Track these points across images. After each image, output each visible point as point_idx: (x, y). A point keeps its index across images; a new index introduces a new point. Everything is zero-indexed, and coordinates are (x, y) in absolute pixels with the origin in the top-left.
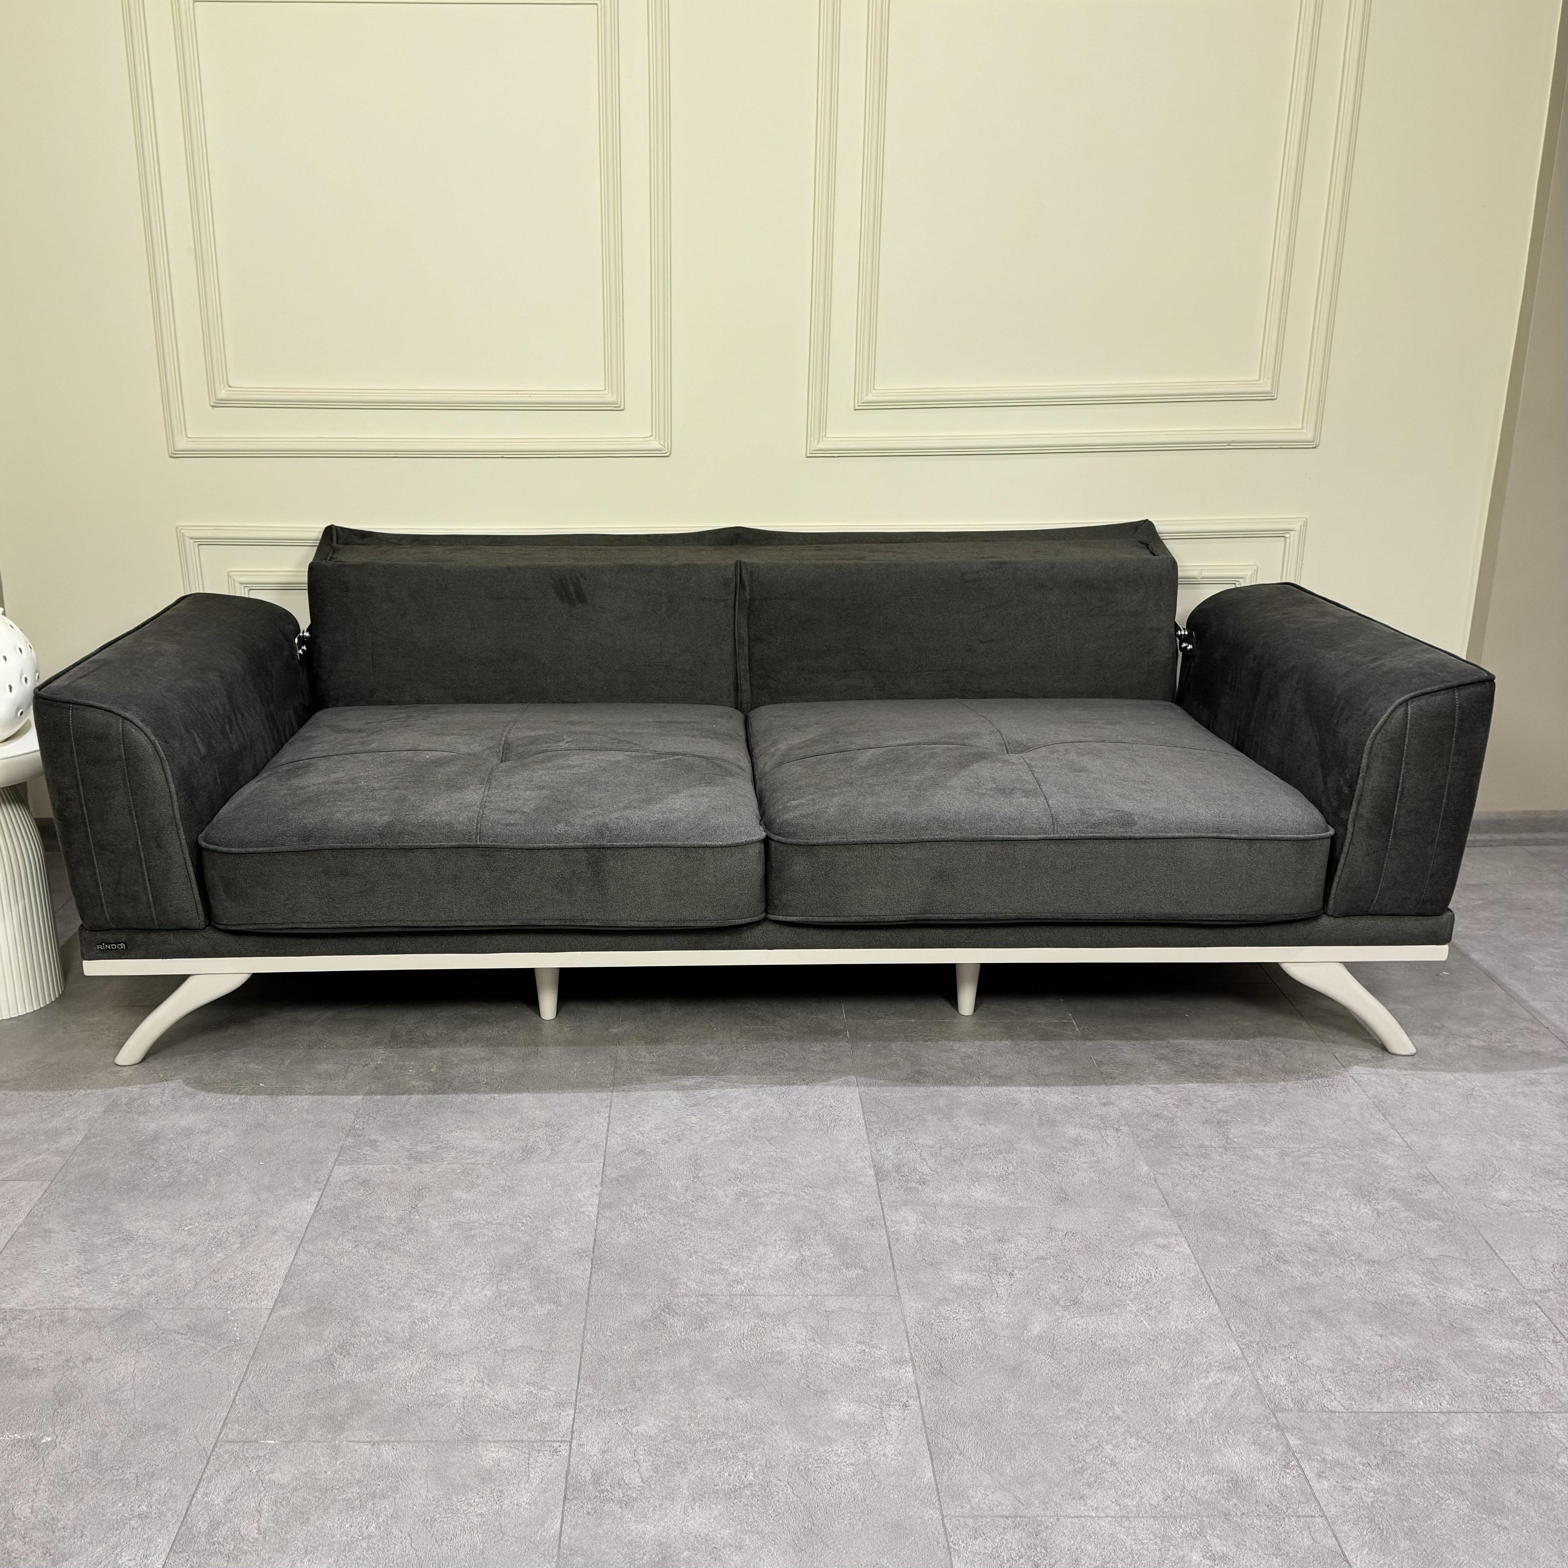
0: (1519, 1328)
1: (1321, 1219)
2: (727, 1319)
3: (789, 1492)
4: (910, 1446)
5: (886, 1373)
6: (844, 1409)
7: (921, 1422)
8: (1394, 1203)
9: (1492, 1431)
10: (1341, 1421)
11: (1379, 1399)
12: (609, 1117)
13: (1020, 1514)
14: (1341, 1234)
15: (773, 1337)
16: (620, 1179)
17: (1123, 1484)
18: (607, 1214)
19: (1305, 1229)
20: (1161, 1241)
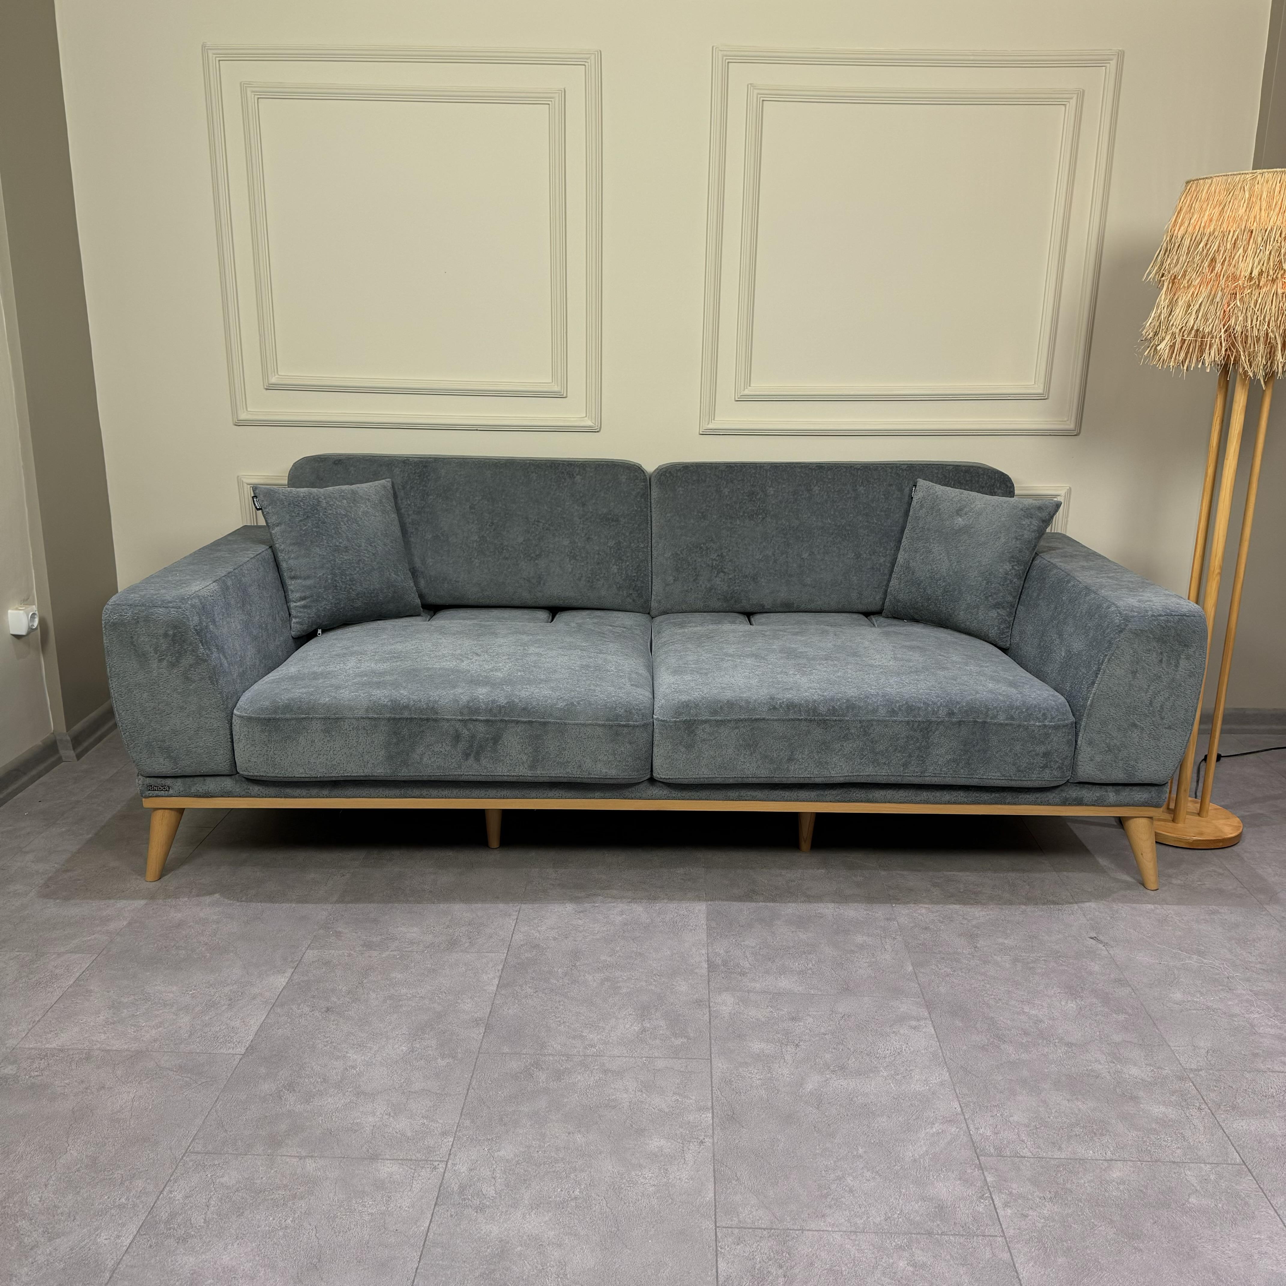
0: (1174, 1098)
1: (1037, 1011)
2: (579, 1073)
3: (604, 1205)
4: (700, 1172)
5: (691, 1118)
6: (656, 1143)
7: (712, 1155)
8: (1094, 1000)
9: (1141, 1176)
10: (1028, 1164)
11: (1060, 1149)
12: (517, 919)
13: (775, 1227)
14: (1051, 1022)
15: (612, 1088)
16: (517, 966)
17: (856, 1207)
18: (503, 992)
19: (1023, 1018)
20: (914, 1023)
